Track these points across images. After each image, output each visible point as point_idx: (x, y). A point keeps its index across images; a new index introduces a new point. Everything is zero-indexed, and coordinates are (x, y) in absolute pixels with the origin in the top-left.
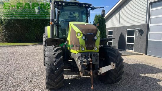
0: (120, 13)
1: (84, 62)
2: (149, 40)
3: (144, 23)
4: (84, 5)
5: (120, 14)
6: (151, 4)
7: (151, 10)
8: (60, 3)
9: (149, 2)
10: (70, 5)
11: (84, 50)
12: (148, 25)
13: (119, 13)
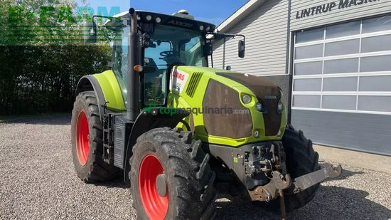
0: (224, 49)
1: (263, 166)
2: (292, 108)
3: (283, 73)
4: (202, 28)
5: (224, 51)
6: (295, 33)
7: (296, 45)
8: (149, 18)
9: (292, 28)
10: (171, 25)
11: (258, 137)
12: (291, 77)
13: (222, 47)
